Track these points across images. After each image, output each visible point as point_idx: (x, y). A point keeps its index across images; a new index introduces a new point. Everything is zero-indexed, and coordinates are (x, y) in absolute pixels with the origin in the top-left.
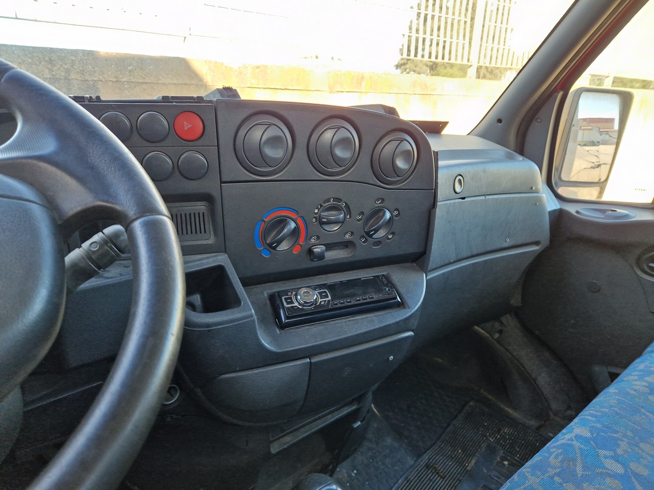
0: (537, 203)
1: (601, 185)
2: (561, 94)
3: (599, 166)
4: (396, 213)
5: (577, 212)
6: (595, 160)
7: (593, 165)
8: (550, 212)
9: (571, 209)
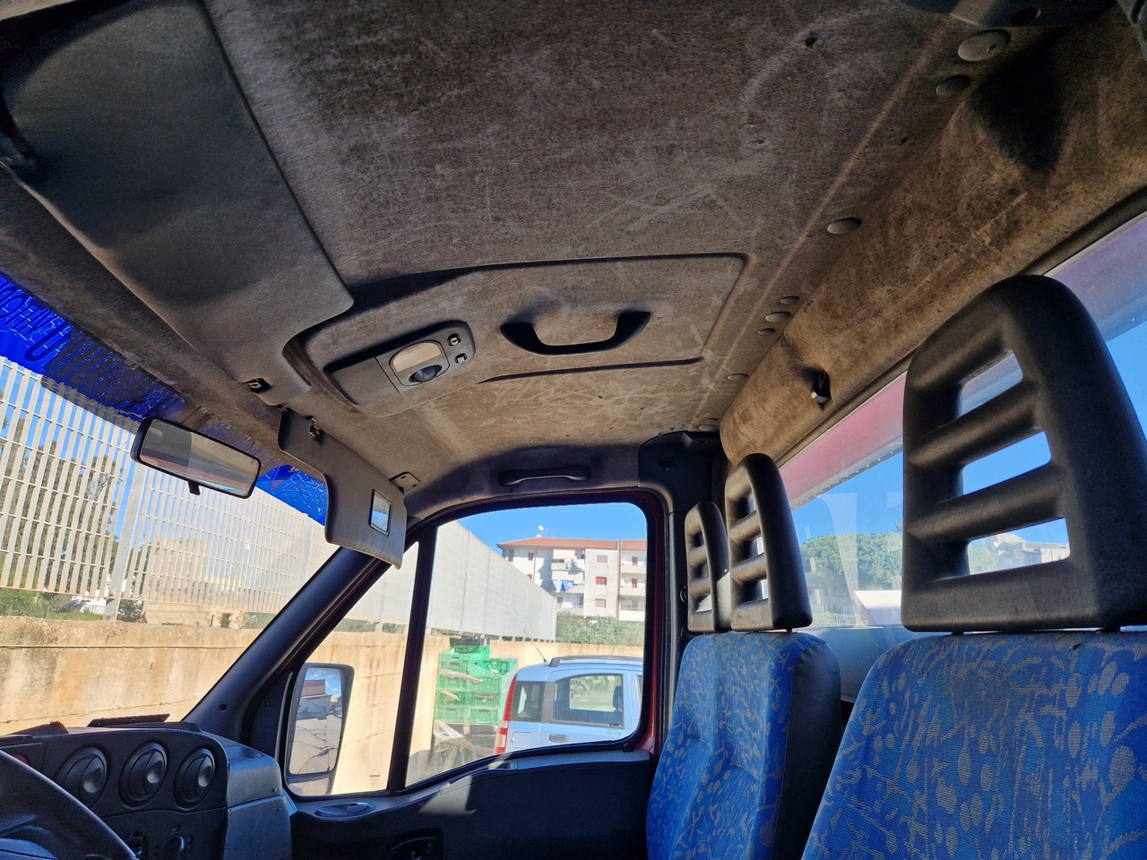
0: (279, 808)
1: (330, 774)
2: (291, 674)
3: (327, 752)
4: (189, 840)
5: (317, 813)
6: (322, 744)
7: (322, 751)
8: (292, 817)
9: (310, 810)
